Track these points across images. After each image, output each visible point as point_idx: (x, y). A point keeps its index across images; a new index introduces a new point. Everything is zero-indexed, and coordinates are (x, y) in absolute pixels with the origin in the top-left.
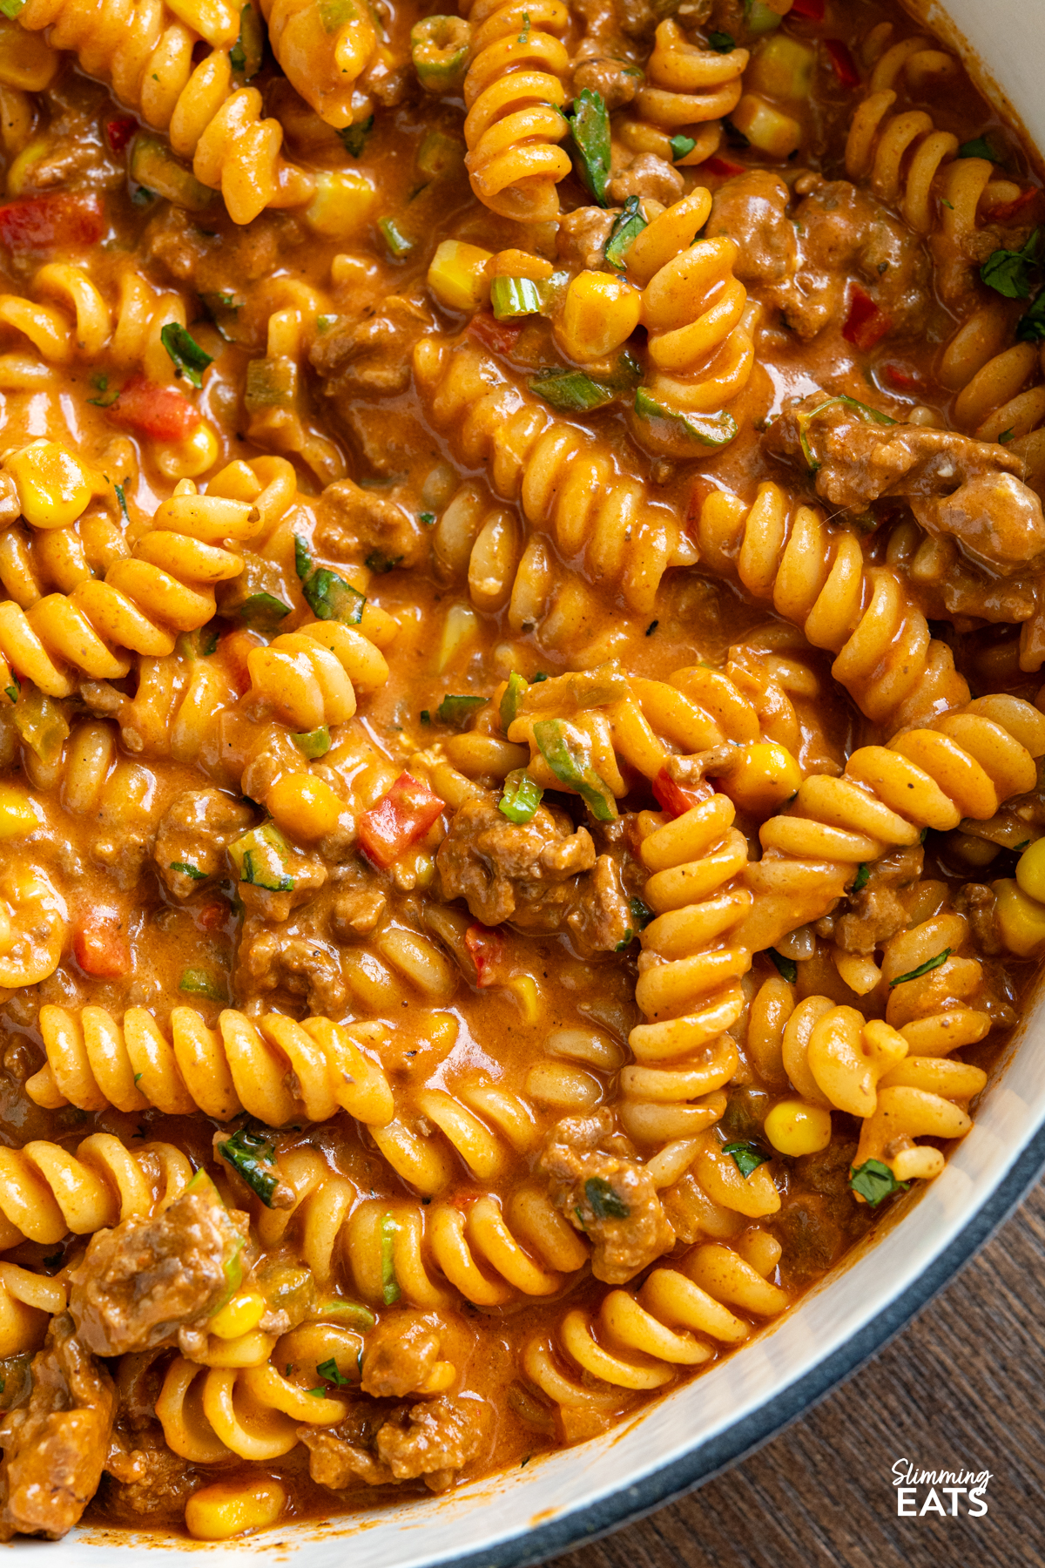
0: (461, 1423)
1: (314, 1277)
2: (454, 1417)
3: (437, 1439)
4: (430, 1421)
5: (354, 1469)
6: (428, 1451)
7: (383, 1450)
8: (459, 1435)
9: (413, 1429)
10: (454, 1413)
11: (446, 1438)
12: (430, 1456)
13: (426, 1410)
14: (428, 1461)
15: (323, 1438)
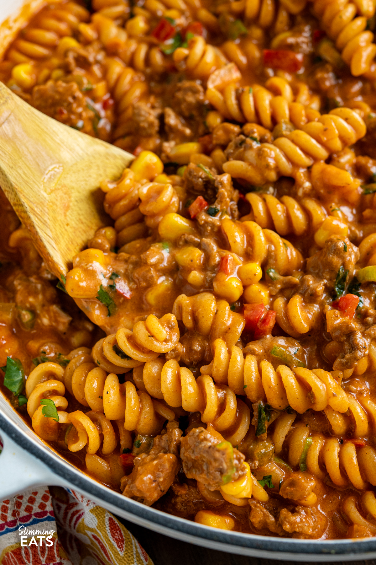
0: (314, 519)
1: (275, 449)
2: (312, 517)
3: (304, 520)
4: (303, 512)
5: (267, 520)
6: (300, 523)
7: (282, 516)
8: (312, 524)
9: (295, 513)
10: (312, 515)
11: (307, 522)
12: (300, 525)
13: (303, 509)
14: (298, 527)
15: (259, 505)
